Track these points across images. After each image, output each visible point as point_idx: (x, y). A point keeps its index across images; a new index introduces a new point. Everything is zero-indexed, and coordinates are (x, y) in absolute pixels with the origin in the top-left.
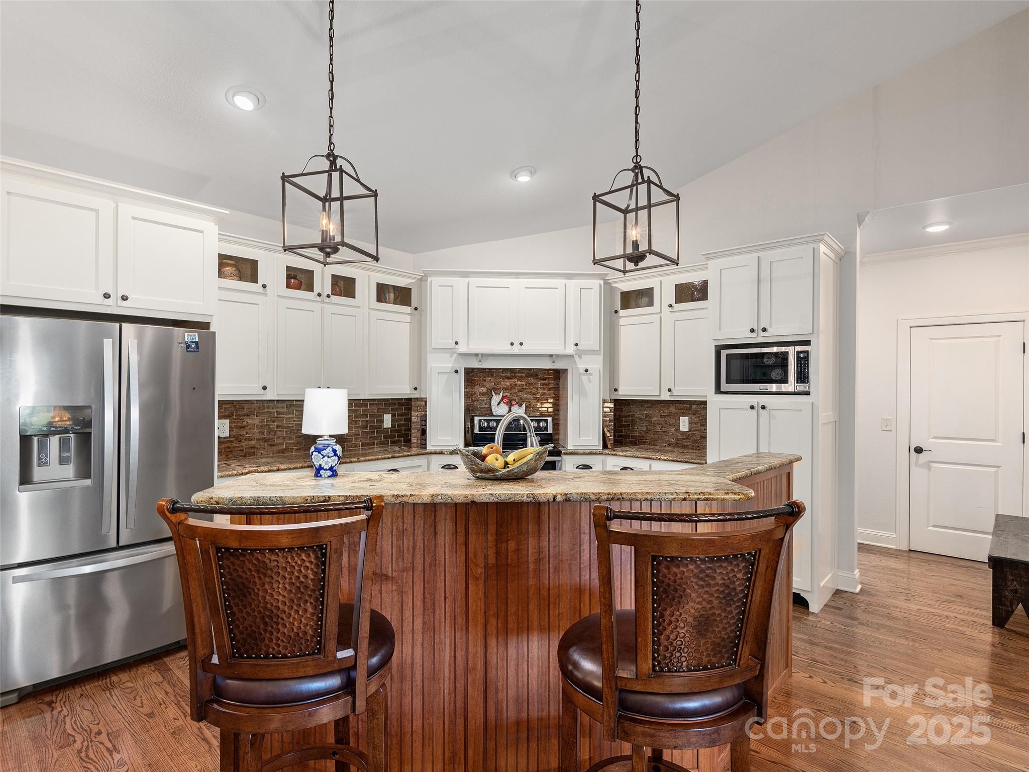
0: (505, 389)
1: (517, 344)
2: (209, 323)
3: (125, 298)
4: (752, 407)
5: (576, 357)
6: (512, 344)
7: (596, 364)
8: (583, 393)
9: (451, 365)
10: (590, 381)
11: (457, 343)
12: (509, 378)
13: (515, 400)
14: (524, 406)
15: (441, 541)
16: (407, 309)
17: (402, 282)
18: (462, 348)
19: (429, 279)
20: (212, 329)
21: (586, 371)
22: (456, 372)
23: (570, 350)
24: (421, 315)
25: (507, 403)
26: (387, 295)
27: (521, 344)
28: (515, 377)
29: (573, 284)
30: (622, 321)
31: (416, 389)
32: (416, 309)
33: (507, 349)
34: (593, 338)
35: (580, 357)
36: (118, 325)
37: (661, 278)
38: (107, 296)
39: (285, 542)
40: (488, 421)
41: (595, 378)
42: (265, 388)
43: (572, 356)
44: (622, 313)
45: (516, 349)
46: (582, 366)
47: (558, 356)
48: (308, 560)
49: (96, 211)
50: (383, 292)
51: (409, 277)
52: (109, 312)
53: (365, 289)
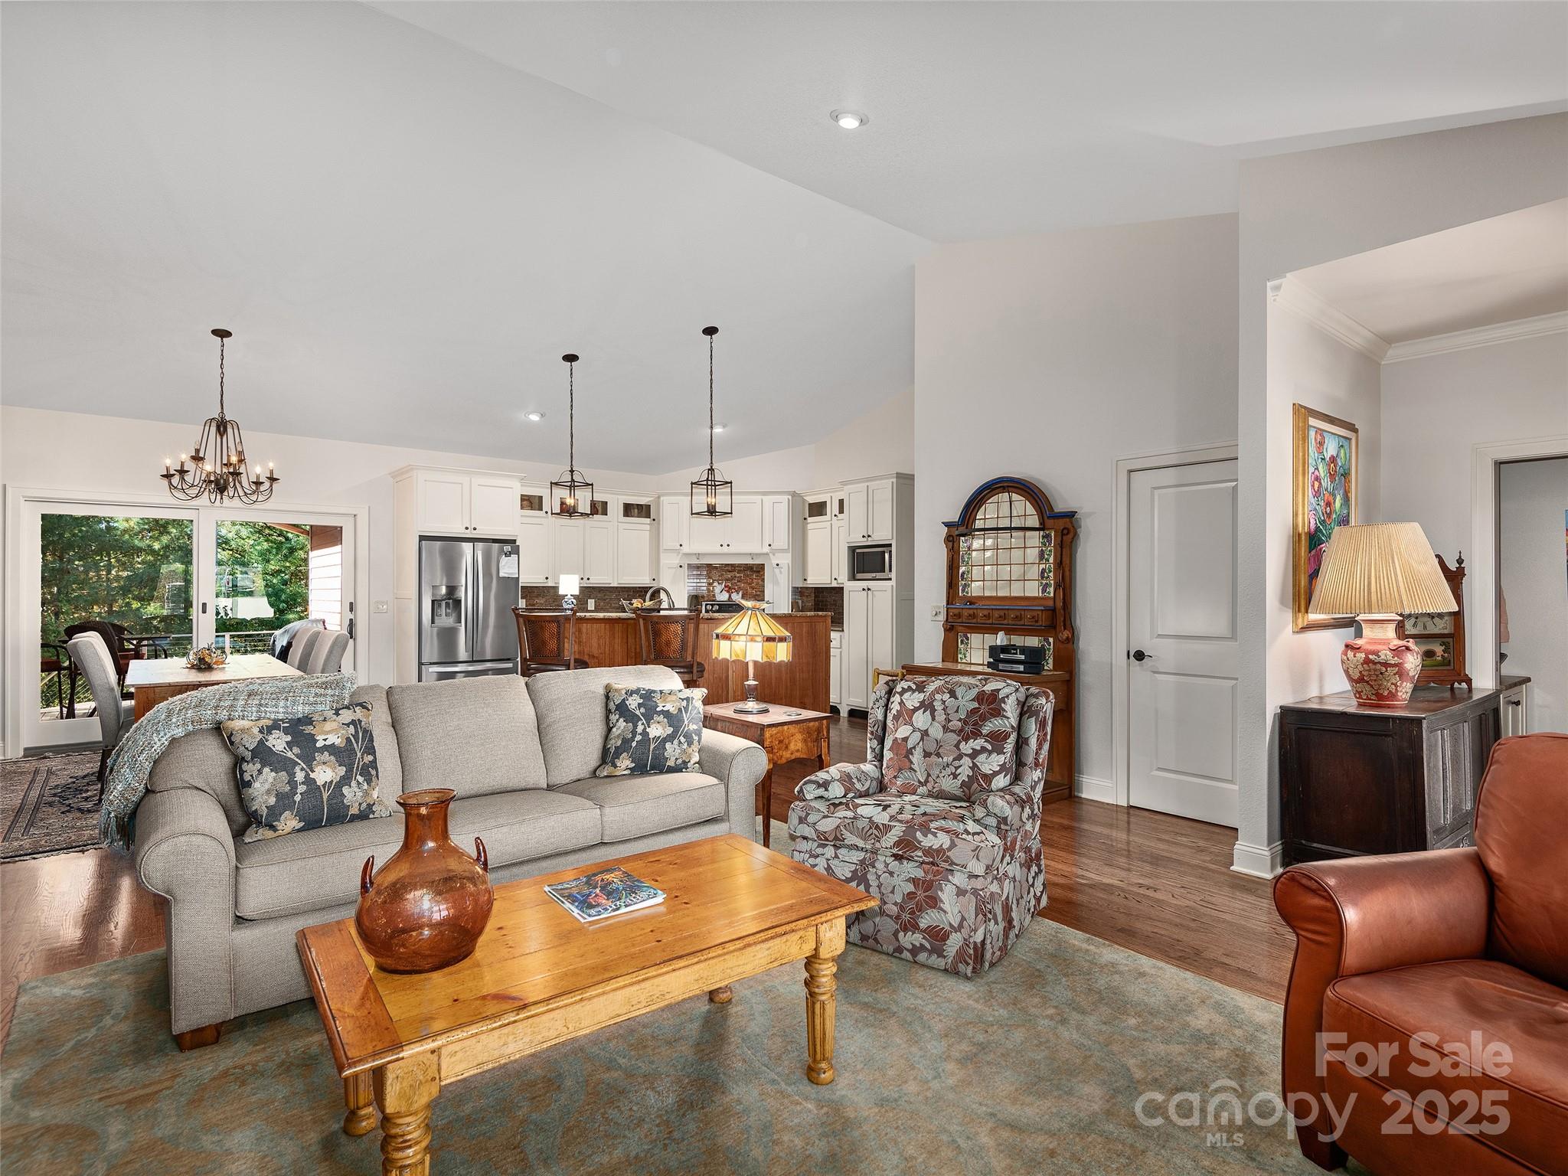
0: (727, 580)
1: (725, 545)
2: (515, 540)
3: (475, 529)
4: (864, 590)
5: (771, 555)
6: (722, 546)
7: (785, 560)
8: (776, 582)
9: (678, 562)
10: (781, 572)
11: (681, 545)
12: (730, 572)
13: (735, 589)
14: (740, 593)
15: (616, 641)
16: (648, 520)
17: (643, 501)
18: (686, 549)
19: (662, 498)
20: (517, 544)
21: (778, 565)
22: (681, 566)
23: (766, 549)
24: (659, 524)
25: (728, 592)
26: (632, 511)
27: (728, 545)
28: (734, 571)
29: (768, 500)
30: (809, 526)
31: (654, 580)
32: (654, 520)
33: (718, 549)
34: (782, 539)
35: (774, 555)
36: (472, 544)
37: (831, 494)
38: (467, 528)
39: (548, 619)
40: (712, 605)
41: (785, 570)
42: (547, 578)
43: (767, 554)
44: (810, 520)
45: (725, 549)
46: (775, 562)
47: (757, 554)
48: (555, 625)
49: (462, 484)
50: (629, 510)
51: (648, 497)
52: (467, 536)
53: (615, 509)
